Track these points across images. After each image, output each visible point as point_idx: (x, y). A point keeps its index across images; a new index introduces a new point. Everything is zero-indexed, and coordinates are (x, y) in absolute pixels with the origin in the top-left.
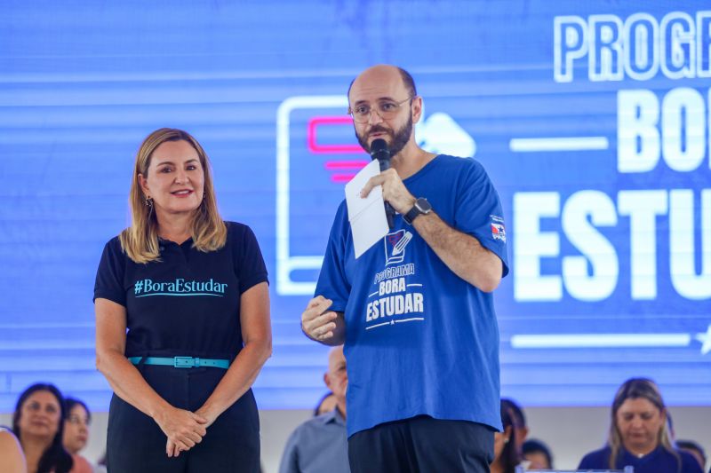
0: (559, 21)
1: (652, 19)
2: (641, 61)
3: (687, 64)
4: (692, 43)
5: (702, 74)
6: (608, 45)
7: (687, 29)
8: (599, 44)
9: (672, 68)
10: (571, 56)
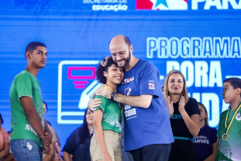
0: (148, 39)
1: (177, 39)
2: (174, 53)
3: (188, 53)
4: (189, 47)
5: (193, 57)
6: (164, 47)
7: (188, 42)
8: (161, 47)
9: (183, 55)
10: (152, 50)
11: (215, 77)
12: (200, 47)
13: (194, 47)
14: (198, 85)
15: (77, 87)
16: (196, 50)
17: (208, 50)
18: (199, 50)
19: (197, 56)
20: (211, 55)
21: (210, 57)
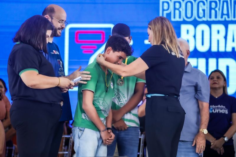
0: (161, 0)
2: (189, 15)
3: (204, 16)
4: (206, 9)
5: (209, 20)
6: (178, 9)
7: (204, 4)
8: (175, 9)
9: (199, 17)
10: (165, 12)
11: (233, 41)
12: (217, 9)
13: (211, 9)
14: (214, 49)
15: (85, 52)
16: (213, 11)
17: (225, 12)
18: (216, 12)
19: (213, 18)
20: (229, 17)
21: (227, 19)
